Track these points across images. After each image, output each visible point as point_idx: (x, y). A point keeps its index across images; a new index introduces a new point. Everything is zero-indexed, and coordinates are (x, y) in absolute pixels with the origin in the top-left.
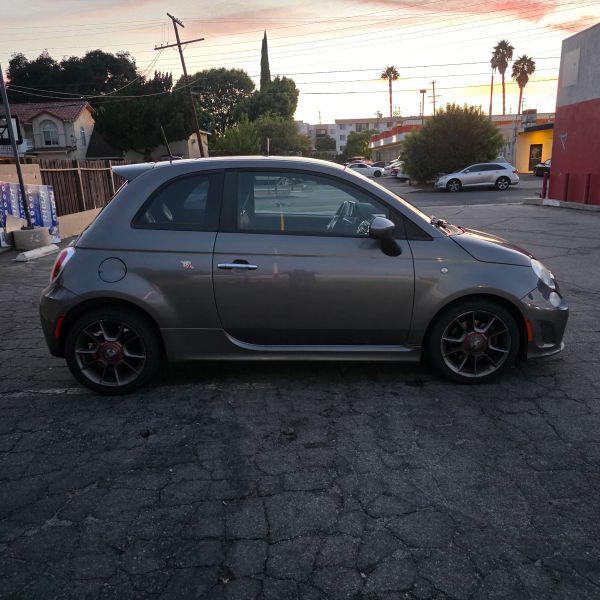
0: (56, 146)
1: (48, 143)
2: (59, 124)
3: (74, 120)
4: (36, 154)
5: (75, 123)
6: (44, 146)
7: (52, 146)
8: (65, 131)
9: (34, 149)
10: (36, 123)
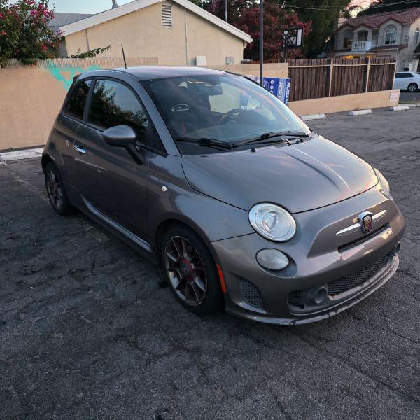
0: (392, 44)
1: (387, 43)
2: (399, 27)
3: (411, 23)
4: (375, 52)
5: (412, 26)
6: (384, 45)
7: (390, 45)
8: (402, 32)
9: (376, 48)
10: (382, 27)
